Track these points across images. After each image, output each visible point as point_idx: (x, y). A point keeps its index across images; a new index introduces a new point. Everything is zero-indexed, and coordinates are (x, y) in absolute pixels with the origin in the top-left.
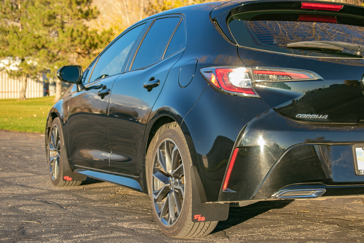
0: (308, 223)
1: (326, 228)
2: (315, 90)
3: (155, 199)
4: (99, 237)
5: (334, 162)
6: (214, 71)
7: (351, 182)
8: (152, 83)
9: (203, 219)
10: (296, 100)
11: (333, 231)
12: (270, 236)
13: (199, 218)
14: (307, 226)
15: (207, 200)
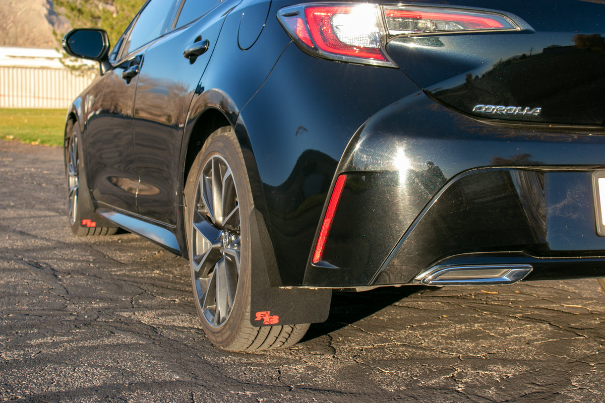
0: (493, 318)
1: (528, 332)
2: (515, 59)
3: (196, 272)
4: (80, 345)
5: (552, 207)
6: (302, 12)
7: (587, 251)
8: (198, 46)
9: (276, 319)
10: (474, 77)
11: (542, 339)
12: (417, 348)
13: (267, 319)
14: (492, 325)
15: (281, 282)
